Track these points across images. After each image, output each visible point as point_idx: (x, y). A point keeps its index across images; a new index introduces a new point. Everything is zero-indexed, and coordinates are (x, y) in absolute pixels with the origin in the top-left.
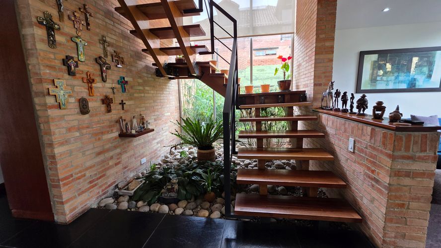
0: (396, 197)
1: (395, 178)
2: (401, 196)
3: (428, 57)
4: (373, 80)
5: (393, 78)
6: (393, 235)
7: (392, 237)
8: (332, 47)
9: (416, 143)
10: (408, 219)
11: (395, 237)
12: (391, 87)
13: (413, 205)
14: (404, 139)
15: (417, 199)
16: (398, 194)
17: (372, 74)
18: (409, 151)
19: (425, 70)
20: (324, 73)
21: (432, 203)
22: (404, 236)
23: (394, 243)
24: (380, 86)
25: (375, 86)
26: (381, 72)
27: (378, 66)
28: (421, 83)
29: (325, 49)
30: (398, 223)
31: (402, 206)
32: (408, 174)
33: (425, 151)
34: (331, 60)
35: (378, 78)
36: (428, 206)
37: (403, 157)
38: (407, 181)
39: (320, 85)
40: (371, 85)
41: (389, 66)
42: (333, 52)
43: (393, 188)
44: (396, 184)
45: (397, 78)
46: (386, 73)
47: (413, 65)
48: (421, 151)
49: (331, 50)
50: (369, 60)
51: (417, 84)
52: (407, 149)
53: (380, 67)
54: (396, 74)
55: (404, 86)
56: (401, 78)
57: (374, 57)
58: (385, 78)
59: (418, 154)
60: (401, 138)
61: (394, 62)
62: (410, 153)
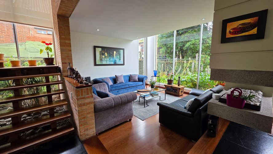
0: (82, 115)
1: (80, 107)
2: (83, 114)
3: (118, 52)
4: (101, 60)
5: (108, 59)
6: (83, 131)
7: (83, 132)
8: (70, 44)
9: (85, 92)
10: (88, 122)
11: (85, 131)
12: (108, 63)
13: (89, 115)
14: (80, 91)
15: (89, 113)
16: (82, 113)
17: (100, 57)
18: (83, 95)
19: (118, 56)
20: (67, 57)
21: (94, 112)
22: (87, 130)
23: (85, 134)
24: (104, 63)
25: (102, 62)
26: (103, 57)
27: (102, 54)
28: (118, 62)
29: (66, 44)
30: (84, 125)
31: (85, 118)
32: (84, 105)
33: (88, 94)
34: (71, 51)
35: (103, 59)
36: (93, 114)
37: (81, 98)
38: (84, 107)
39: (66, 63)
40: (101, 62)
41: (106, 54)
42: (71, 46)
43: (80, 112)
44: (80, 110)
45: (110, 59)
46: (105, 57)
47: (115, 55)
48: (87, 95)
49: (69, 45)
50: (98, 50)
51: (117, 62)
52: (82, 95)
53: (103, 54)
54: (109, 58)
55: (113, 63)
56: (111, 59)
57: (100, 49)
58: (105, 59)
59: (86, 96)
60: (79, 91)
61: (108, 53)
62: (83, 96)
